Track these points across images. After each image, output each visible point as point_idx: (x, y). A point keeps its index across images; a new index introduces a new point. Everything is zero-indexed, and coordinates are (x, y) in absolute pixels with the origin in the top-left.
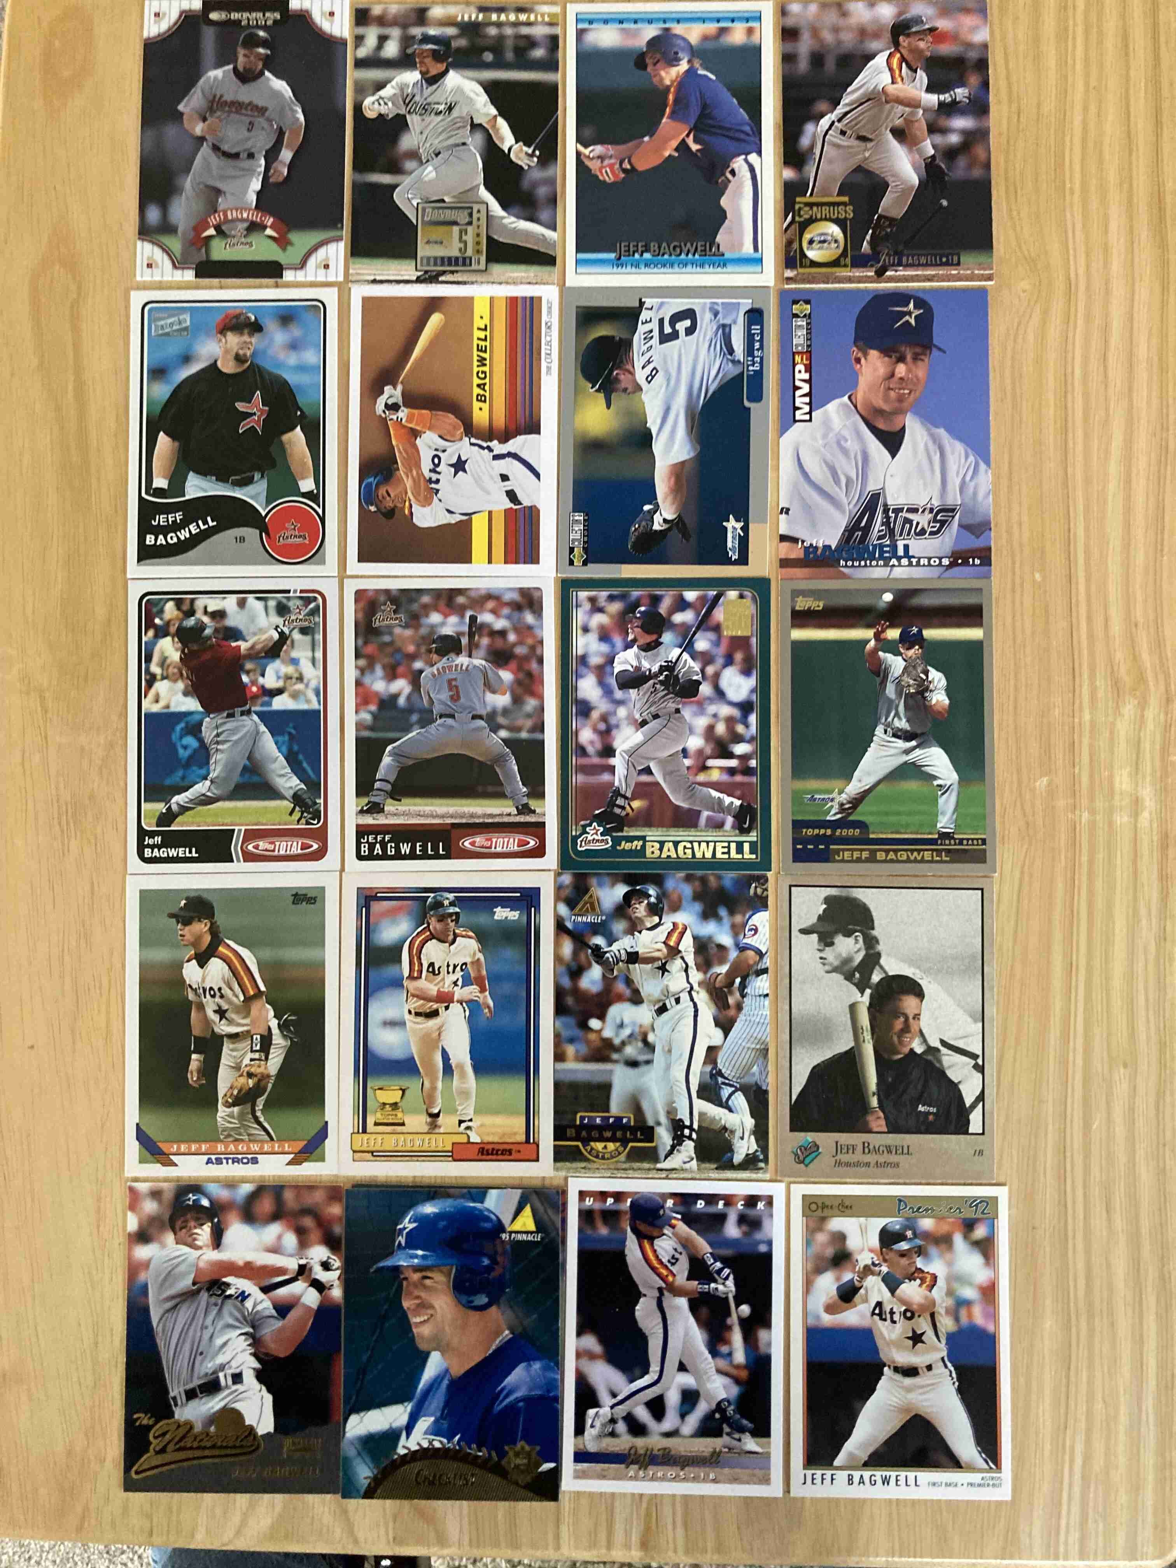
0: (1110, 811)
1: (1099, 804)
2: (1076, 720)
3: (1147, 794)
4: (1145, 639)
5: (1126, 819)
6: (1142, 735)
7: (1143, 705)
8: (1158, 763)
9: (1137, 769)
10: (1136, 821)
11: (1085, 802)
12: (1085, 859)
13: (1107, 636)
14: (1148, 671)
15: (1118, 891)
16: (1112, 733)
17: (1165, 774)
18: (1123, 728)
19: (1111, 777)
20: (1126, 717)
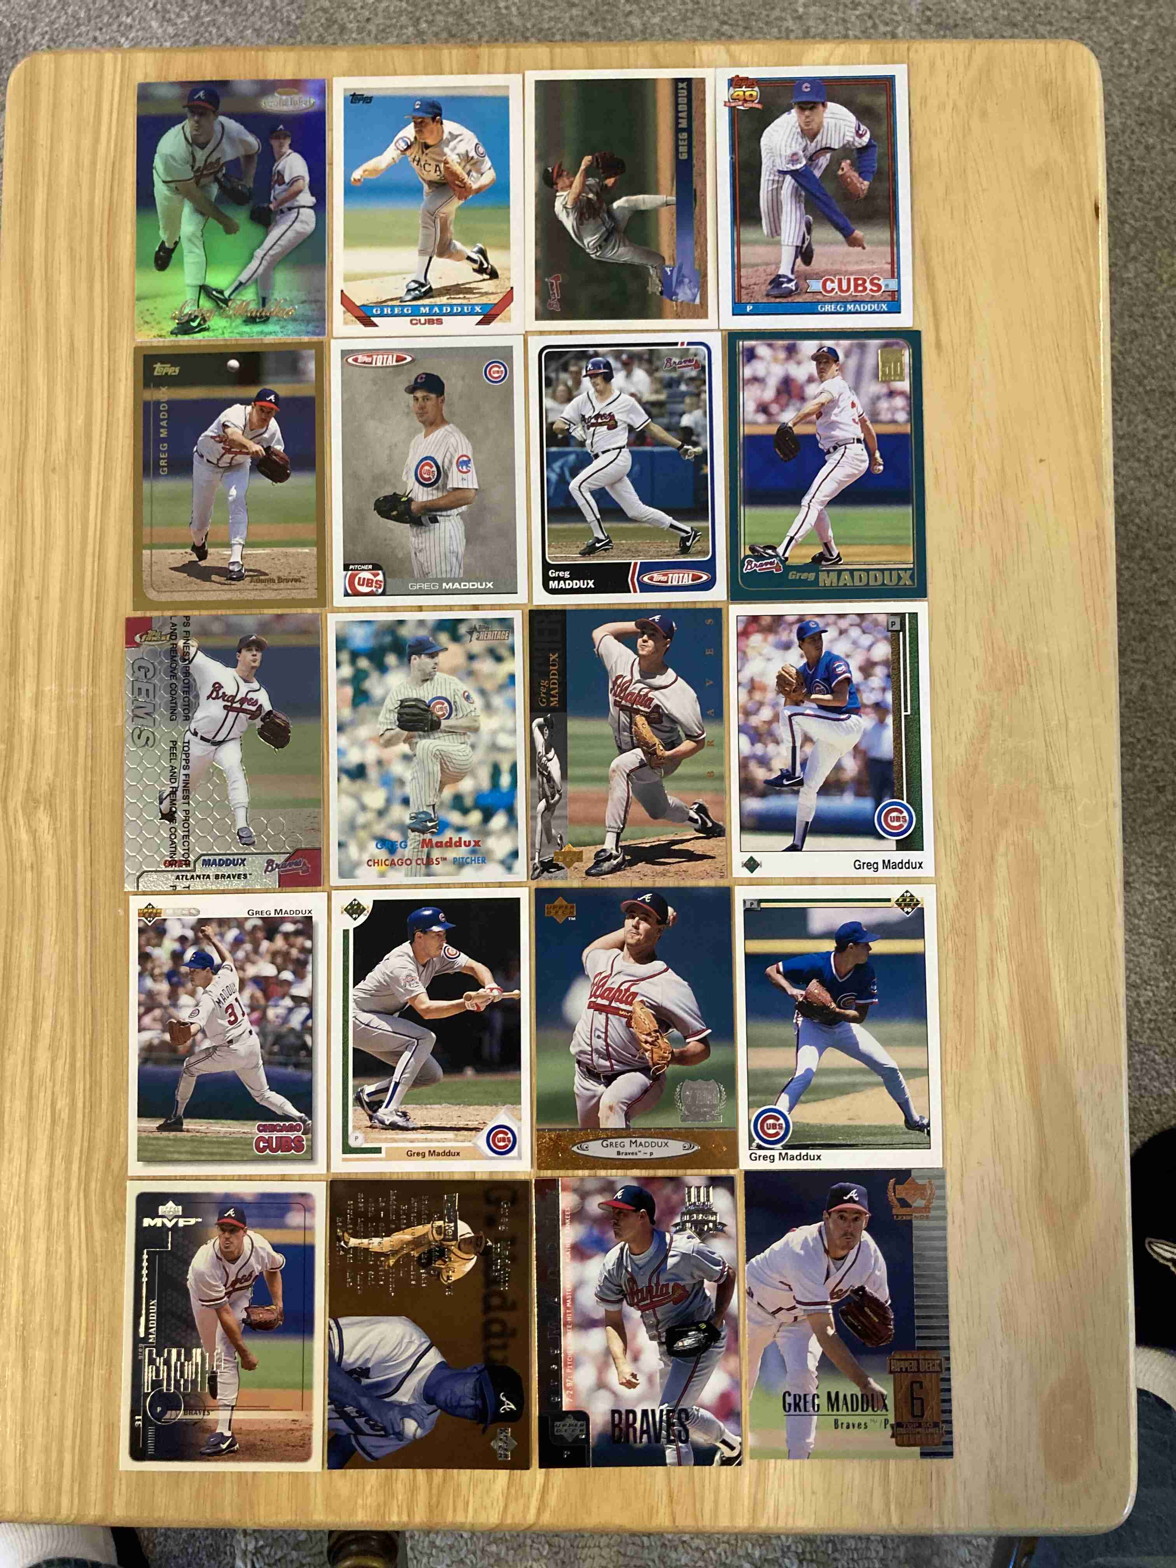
0: (60, 698)
1: (70, 702)
2: (89, 779)
3: (26, 712)
4: (25, 854)
5: (47, 689)
6: (30, 765)
7: (29, 791)
8: (16, 740)
9: (35, 736)
10: (38, 688)
11: (83, 704)
12: (85, 652)
13: (59, 856)
14: (22, 823)
15: (56, 624)
16: (57, 767)
17: (11, 731)
18: (46, 772)
19: (59, 726)
20: (43, 782)
